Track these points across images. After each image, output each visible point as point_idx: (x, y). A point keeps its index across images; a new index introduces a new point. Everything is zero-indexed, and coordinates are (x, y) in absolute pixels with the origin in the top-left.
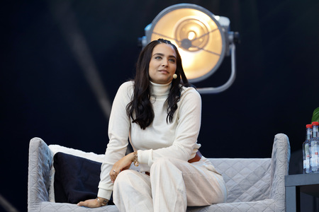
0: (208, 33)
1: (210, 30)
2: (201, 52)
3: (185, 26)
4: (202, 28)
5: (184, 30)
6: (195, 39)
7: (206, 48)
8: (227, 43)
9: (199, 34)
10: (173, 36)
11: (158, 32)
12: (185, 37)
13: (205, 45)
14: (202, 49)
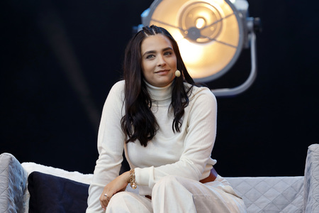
0: (221, 20)
1: (223, 15)
2: (213, 44)
3: (192, 11)
4: (213, 14)
5: (190, 16)
6: (205, 27)
7: (219, 39)
8: (245, 32)
9: (209, 21)
10: (176, 24)
11: (158, 19)
12: (192, 25)
13: (218, 35)
14: (214, 39)
